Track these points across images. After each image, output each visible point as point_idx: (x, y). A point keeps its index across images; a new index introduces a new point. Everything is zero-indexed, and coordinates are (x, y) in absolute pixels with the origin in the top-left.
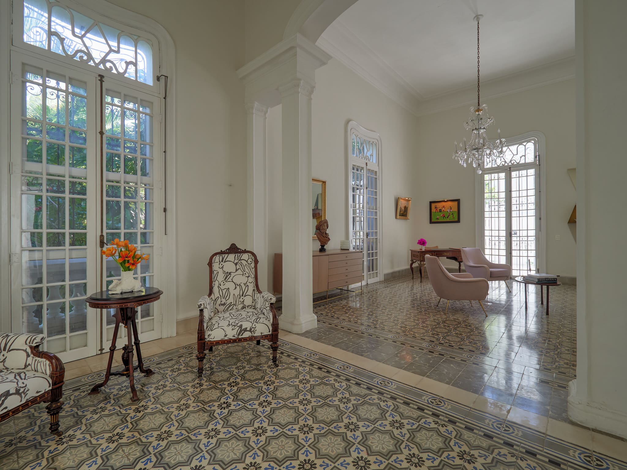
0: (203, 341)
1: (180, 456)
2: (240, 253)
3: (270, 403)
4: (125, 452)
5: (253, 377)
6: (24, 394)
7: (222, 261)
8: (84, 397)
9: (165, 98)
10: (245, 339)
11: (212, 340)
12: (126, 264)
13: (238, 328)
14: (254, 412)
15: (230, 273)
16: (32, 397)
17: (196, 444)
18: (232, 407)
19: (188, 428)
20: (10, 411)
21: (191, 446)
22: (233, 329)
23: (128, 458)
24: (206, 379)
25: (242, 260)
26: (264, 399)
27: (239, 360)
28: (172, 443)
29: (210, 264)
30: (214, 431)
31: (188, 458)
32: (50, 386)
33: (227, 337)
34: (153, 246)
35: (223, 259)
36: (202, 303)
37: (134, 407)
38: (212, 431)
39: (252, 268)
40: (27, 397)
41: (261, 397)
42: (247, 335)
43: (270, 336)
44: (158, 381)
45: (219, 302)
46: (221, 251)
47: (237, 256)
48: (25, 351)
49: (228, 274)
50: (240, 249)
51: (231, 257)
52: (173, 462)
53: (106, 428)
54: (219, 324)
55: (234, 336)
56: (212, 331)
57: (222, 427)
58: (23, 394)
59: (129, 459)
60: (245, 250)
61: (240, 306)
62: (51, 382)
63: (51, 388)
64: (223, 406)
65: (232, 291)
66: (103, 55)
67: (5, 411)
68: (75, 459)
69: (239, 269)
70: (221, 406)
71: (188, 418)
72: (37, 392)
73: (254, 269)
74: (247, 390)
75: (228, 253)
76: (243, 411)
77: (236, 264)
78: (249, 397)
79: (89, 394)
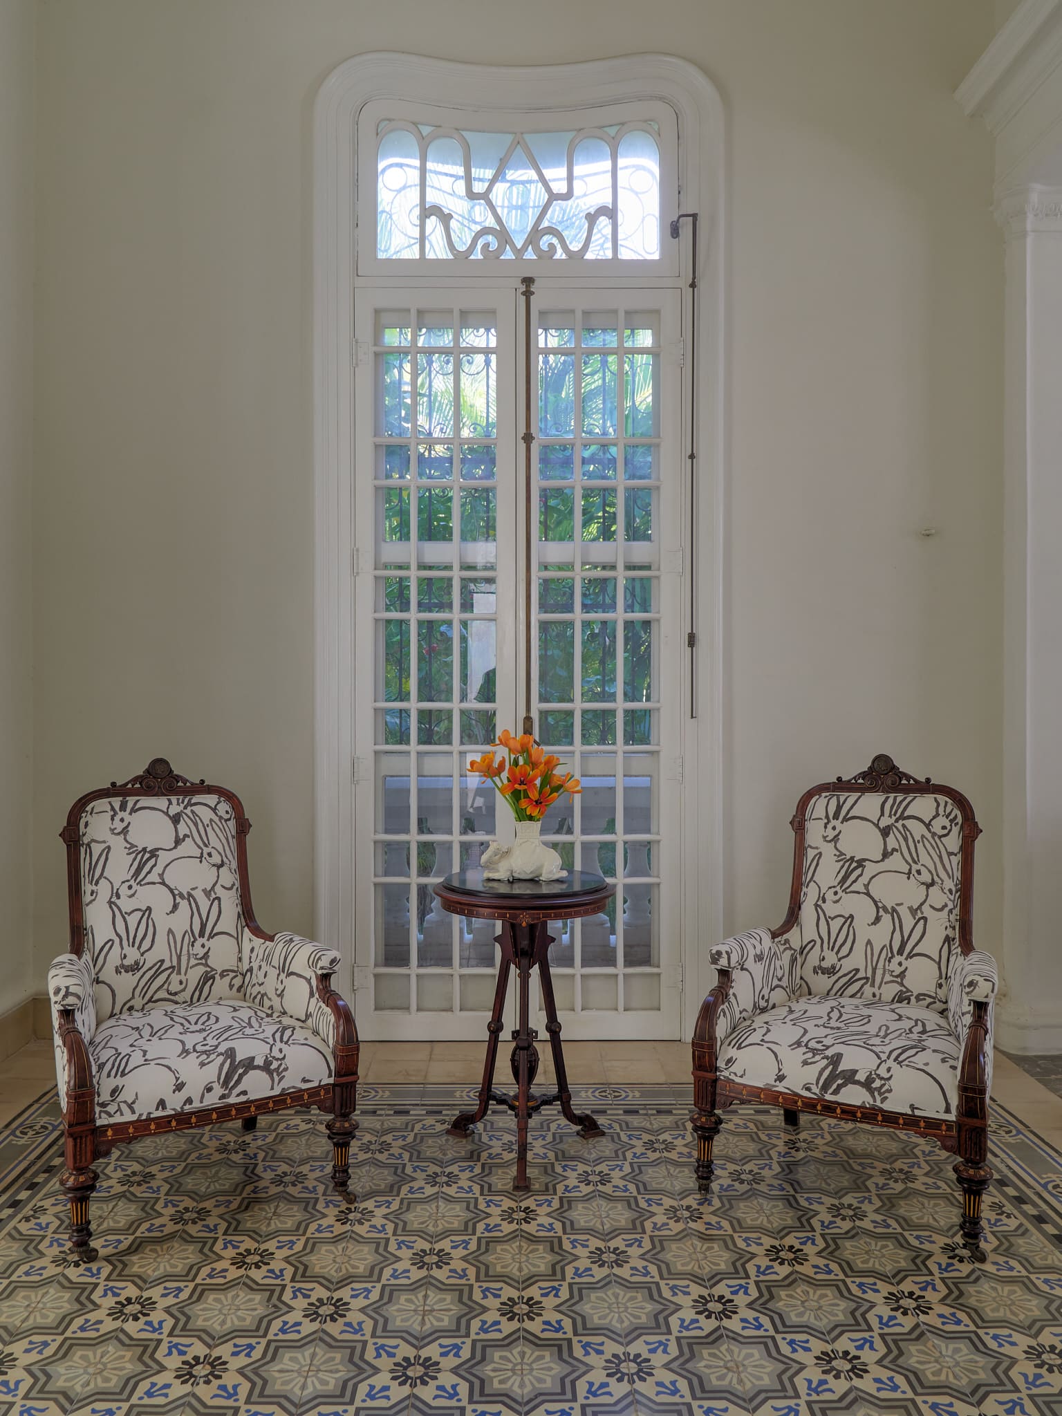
0: (710, 1075)
1: (519, 1379)
2: (907, 790)
3: (859, 1370)
4: (428, 1302)
5: (866, 1262)
6: (278, 1075)
7: (836, 816)
8: (438, 1135)
9: (693, 285)
10: (849, 1113)
11: (738, 1080)
12: (523, 800)
13: (825, 1062)
14: (788, 1370)
15: (861, 863)
16: (293, 1087)
17: (573, 1371)
18: (734, 1324)
19: (583, 1318)
20: (252, 1101)
21: (558, 1369)
22: (805, 1063)
23: (423, 1319)
24: (719, 1205)
25: (909, 817)
26: (851, 1348)
27: (859, 1186)
28: (524, 1338)
29: (799, 825)
30: (639, 1364)
31: (532, 1396)
32: (330, 1076)
33: (784, 1083)
34: (658, 752)
35: (839, 808)
36: (723, 948)
37: (507, 1203)
38: (634, 1361)
39: (950, 854)
40: (284, 1084)
41: (847, 1335)
42: (853, 1096)
43: (949, 1128)
44: (598, 1161)
45: (813, 959)
46: (839, 779)
47: (890, 801)
48: (309, 981)
49: (853, 866)
50: (908, 777)
51: (870, 804)
52: (496, 1385)
53: (430, 1228)
54: (768, 1031)
55: (808, 1089)
56: (739, 1048)
57: (666, 1366)
58: (275, 1074)
59: (423, 1323)
60: (928, 780)
61: (890, 991)
62: (333, 1068)
63: (331, 1081)
64: (711, 1306)
65: (864, 931)
66: (532, 216)
67: (243, 1098)
68: (343, 1266)
69: (894, 850)
70: (705, 1304)
71: (600, 1294)
72: (304, 1080)
73: (955, 860)
74: (814, 1294)
75: (863, 790)
76: (755, 1352)
77: (885, 832)
78: (805, 1319)
79: (448, 1132)
